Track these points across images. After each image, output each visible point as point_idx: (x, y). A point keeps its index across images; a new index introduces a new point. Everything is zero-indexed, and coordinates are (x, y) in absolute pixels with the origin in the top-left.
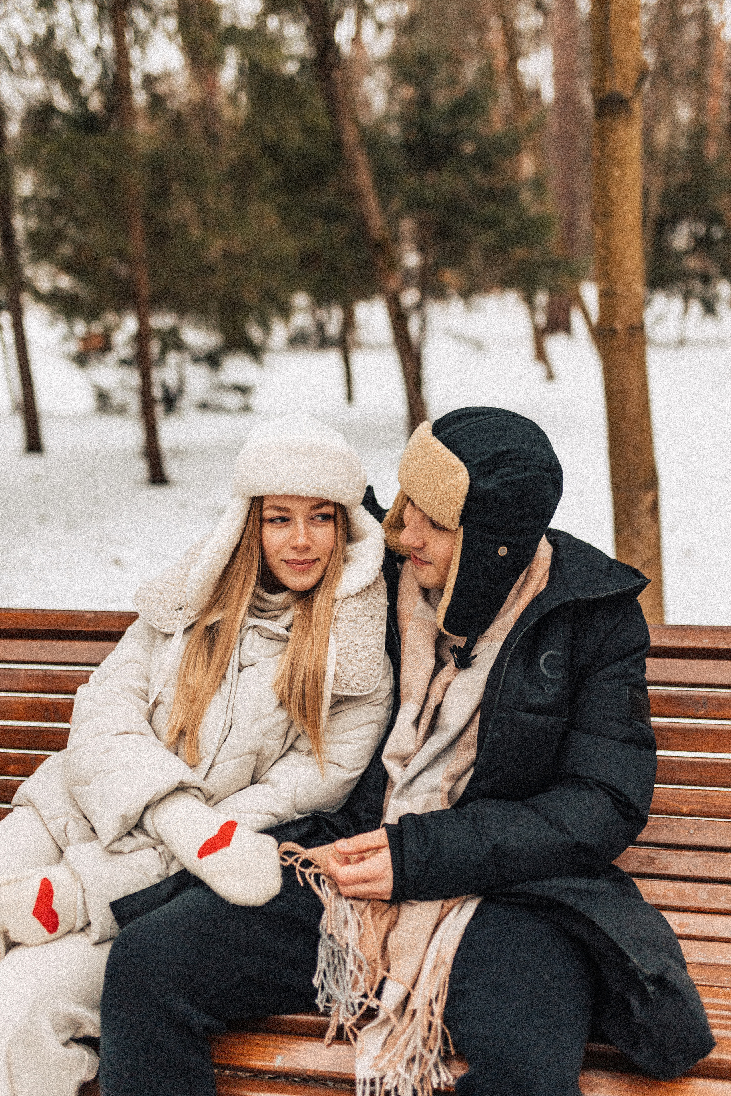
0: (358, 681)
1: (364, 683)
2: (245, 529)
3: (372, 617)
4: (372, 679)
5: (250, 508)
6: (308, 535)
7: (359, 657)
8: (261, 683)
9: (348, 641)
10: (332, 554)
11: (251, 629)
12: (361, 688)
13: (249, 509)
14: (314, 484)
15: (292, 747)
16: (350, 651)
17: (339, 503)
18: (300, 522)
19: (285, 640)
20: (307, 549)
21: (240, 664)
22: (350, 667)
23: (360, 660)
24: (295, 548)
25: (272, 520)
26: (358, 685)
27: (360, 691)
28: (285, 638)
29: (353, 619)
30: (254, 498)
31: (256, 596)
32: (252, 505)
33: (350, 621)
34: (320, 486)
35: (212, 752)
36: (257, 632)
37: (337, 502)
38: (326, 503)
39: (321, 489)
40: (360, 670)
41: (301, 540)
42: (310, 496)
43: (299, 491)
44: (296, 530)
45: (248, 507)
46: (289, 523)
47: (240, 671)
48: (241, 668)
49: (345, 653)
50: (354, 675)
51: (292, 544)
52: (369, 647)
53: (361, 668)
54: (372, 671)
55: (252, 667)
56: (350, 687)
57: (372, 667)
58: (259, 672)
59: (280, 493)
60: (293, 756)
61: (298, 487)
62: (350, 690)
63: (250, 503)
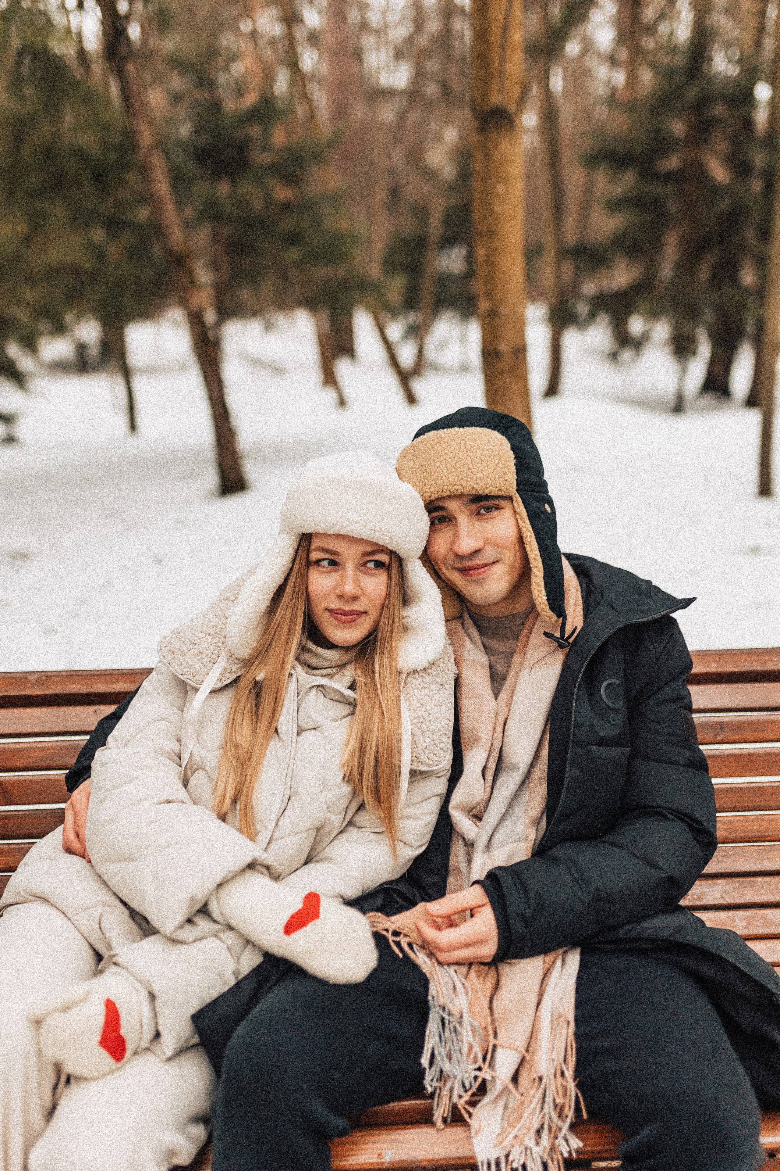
0: (431, 755)
1: (434, 757)
2: (291, 569)
3: (442, 685)
4: (443, 754)
5: (298, 547)
6: (357, 584)
7: (432, 728)
8: (326, 750)
9: (422, 710)
10: (382, 609)
11: (315, 689)
12: (431, 762)
13: (296, 547)
14: (371, 525)
15: (350, 823)
16: (423, 720)
17: (395, 552)
18: (350, 568)
19: (353, 704)
20: (355, 598)
21: (298, 726)
22: (422, 739)
23: (433, 732)
24: (341, 597)
25: (318, 562)
26: (428, 758)
27: (429, 766)
28: (352, 701)
29: (426, 686)
30: (303, 534)
31: (304, 649)
32: (300, 543)
33: (423, 687)
34: (377, 528)
35: (271, 825)
36: (321, 691)
37: (394, 550)
38: (381, 549)
39: (379, 532)
40: (433, 743)
41: (349, 589)
42: (365, 538)
43: (354, 531)
44: (344, 576)
45: (296, 544)
46: (337, 568)
47: (298, 734)
48: (299, 731)
49: (419, 723)
50: (426, 748)
51: (338, 591)
52: (442, 718)
53: (433, 740)
54: (443, 744)
55: (314, 731)
56: (421, 760)
57: (443, 740)
58: (324, 738)
59: (332, 531)
60: (353, 832)
61: (353, 527)
62: (420, 764)
63: (298, 541)
